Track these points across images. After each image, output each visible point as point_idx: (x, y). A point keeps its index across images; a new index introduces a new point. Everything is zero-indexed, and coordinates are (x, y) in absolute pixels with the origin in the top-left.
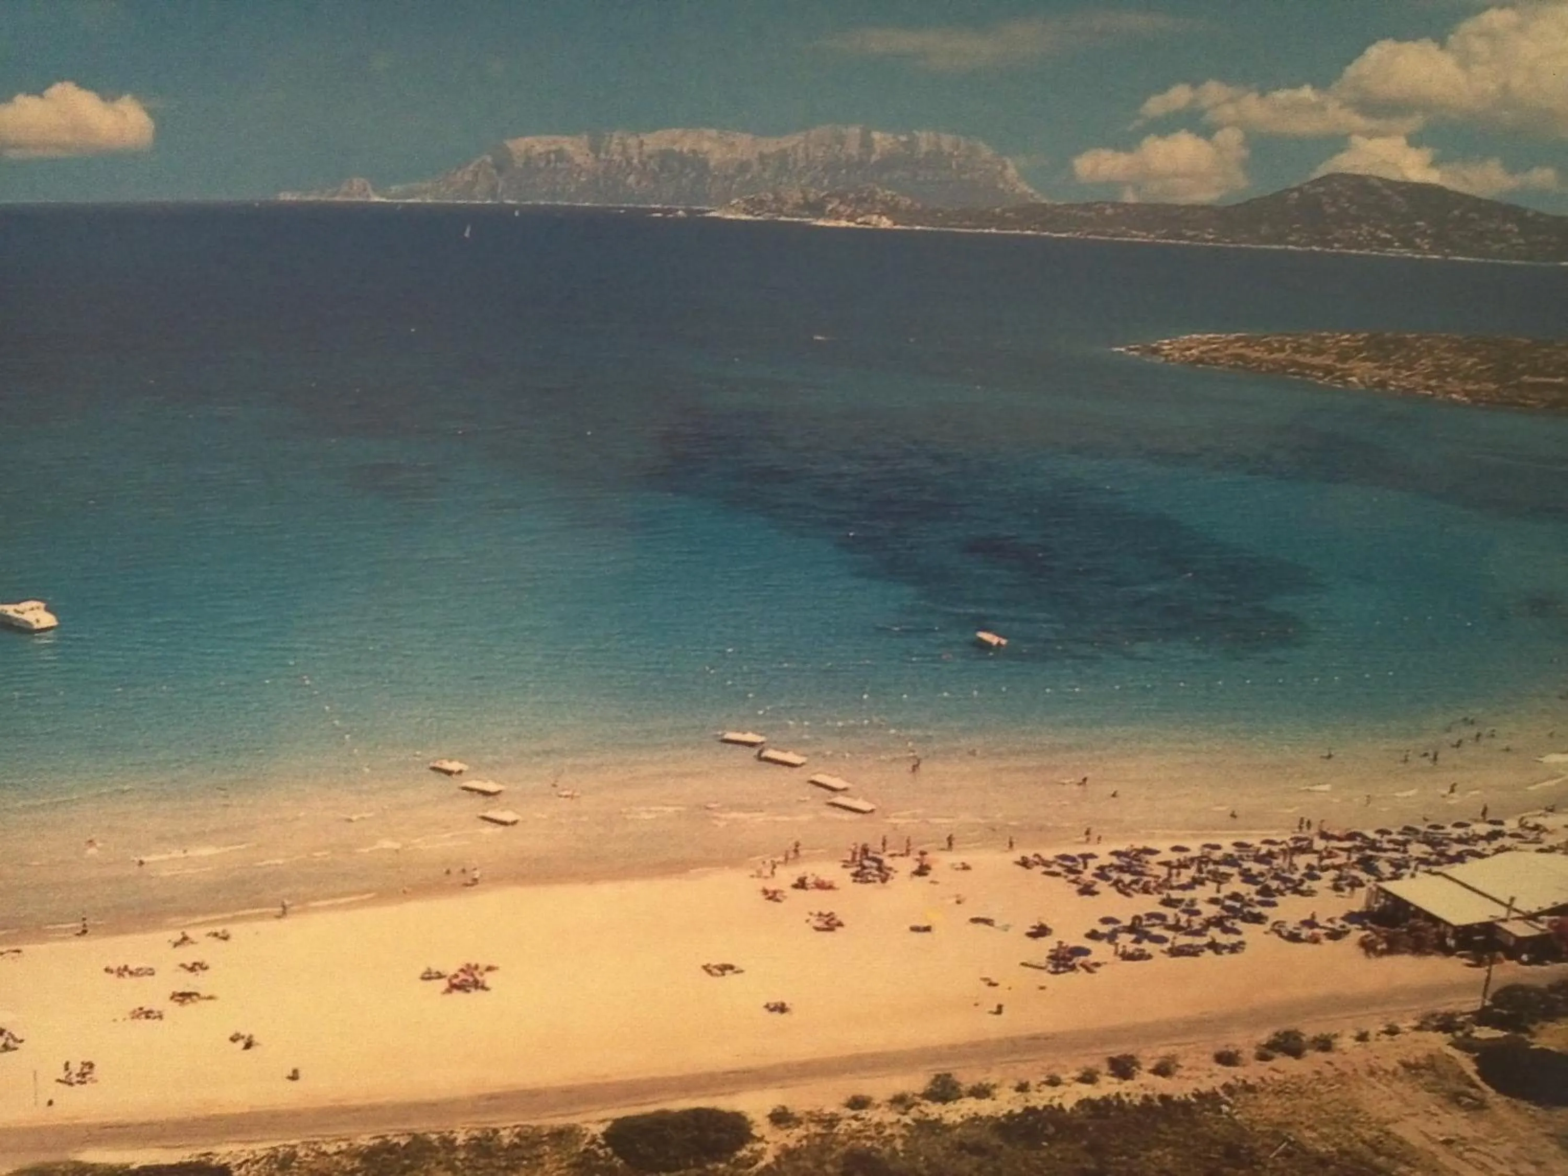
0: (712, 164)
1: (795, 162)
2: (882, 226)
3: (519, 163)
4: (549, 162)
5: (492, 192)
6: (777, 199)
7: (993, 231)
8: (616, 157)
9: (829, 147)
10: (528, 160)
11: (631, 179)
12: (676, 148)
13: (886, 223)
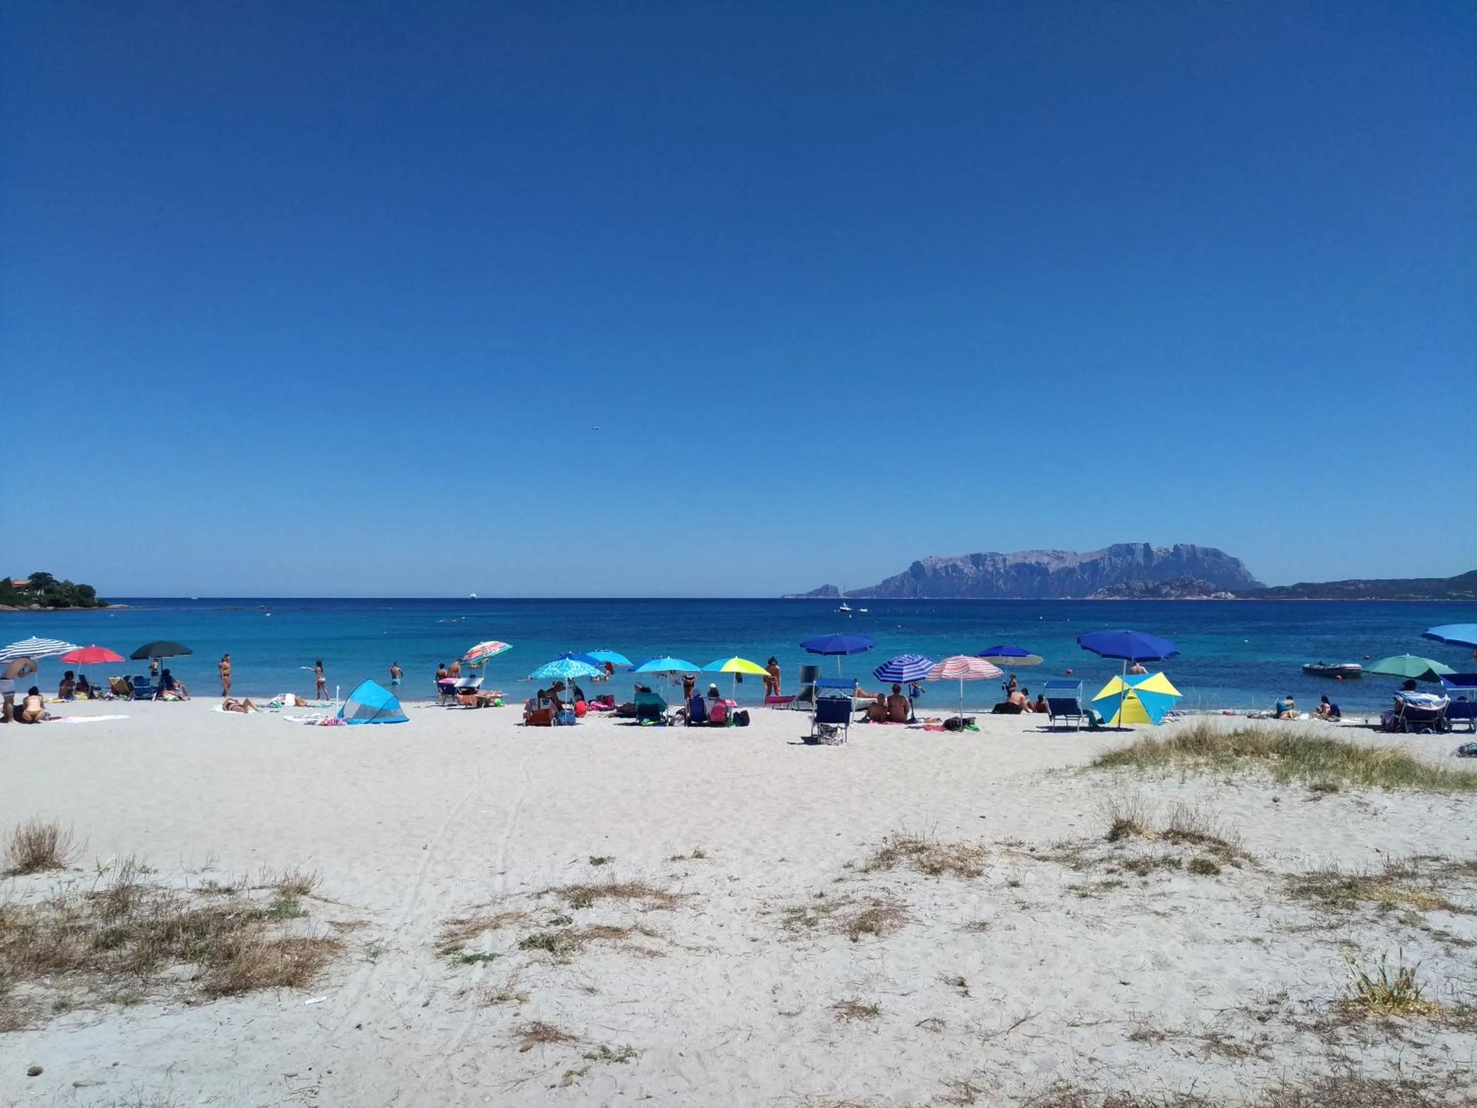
0: (1051, 570)
1: (1104, 568)
2: (1230, 599)
3: (929, 573)
4: (947, 573)
5: (914, 592)
6: (1128, 587)
7: (1306, 599)
8: (990, 569)
9: (1124, 557)
10: (935, 571)
11: (1001, 582)
12: (1027, 561)
13: (1230, 596)
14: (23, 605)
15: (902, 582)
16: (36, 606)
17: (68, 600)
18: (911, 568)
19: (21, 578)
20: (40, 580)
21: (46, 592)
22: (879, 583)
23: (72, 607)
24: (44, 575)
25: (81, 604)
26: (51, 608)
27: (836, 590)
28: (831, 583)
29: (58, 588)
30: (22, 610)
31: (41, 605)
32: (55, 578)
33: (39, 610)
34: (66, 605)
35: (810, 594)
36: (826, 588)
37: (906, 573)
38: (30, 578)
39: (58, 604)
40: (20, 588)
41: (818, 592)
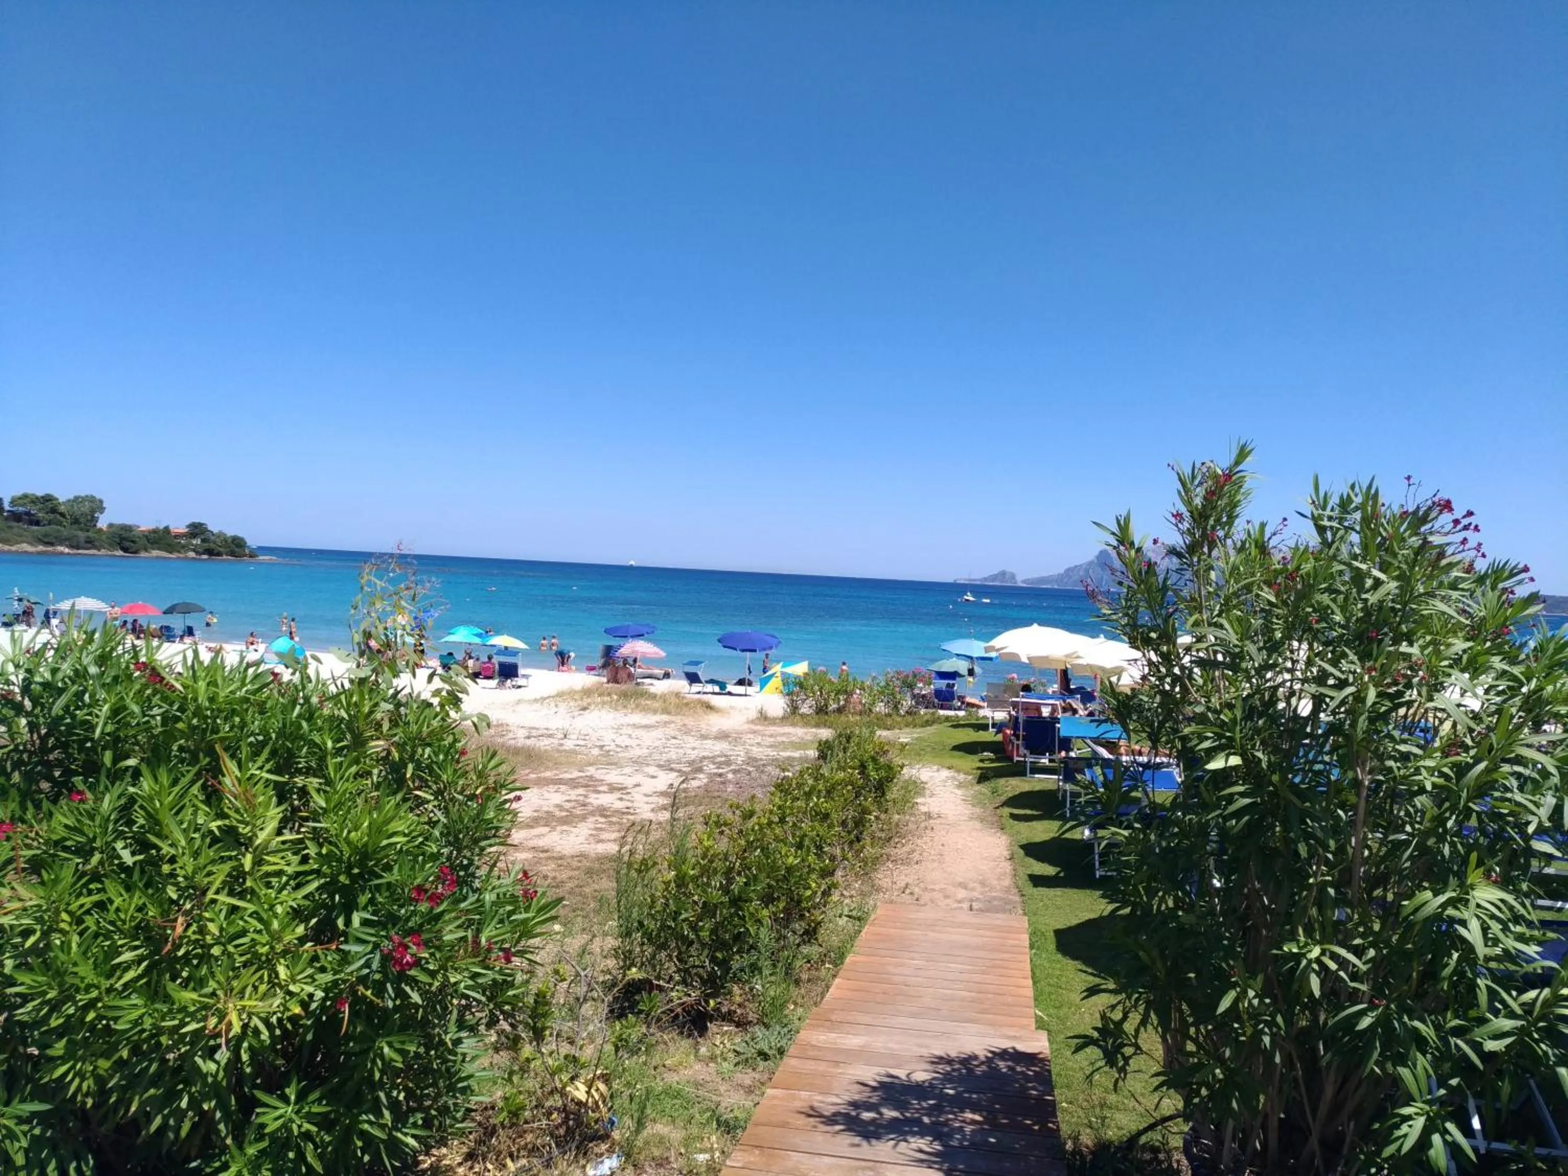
14: (179, 552)
15: (1087, 571)
16: (192, 554)
17: (221, 549)
18: (1098, 558)
19: (178, 526)
20: (197, 530)
21: (203, 541)
22: (1062, 571)
23: (225, 557)
24: (201, 525)
25: (232, 554)
26: (205, 557)
27: (1013, 577)
28: (1009, 569)
29: (213, 538)
30: (179, 558)
31: (197, 553)
32: (210, 528)
33: (193, 558)
34: (219, 554)
35: (985, 579)
36: (1003, 573)
37: (1090, 563)
38: (188, 527)
39: (210, 552)
40: (178, 536)
41: (994, 578)
